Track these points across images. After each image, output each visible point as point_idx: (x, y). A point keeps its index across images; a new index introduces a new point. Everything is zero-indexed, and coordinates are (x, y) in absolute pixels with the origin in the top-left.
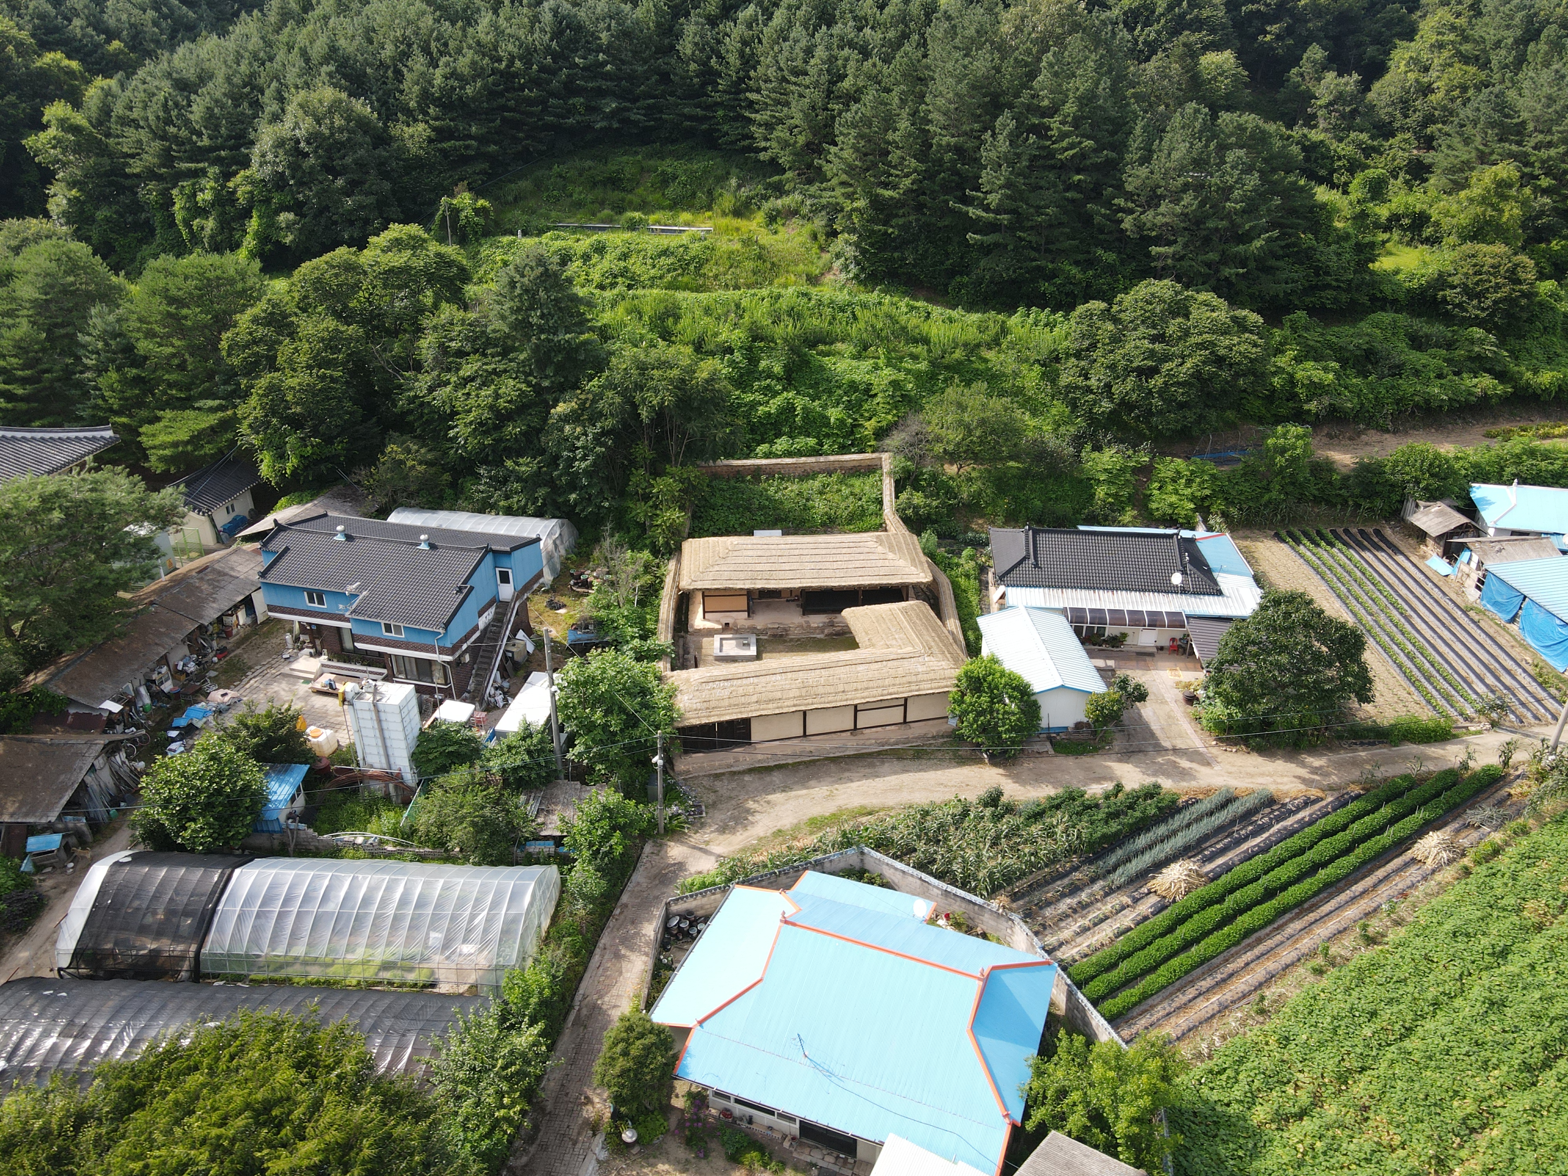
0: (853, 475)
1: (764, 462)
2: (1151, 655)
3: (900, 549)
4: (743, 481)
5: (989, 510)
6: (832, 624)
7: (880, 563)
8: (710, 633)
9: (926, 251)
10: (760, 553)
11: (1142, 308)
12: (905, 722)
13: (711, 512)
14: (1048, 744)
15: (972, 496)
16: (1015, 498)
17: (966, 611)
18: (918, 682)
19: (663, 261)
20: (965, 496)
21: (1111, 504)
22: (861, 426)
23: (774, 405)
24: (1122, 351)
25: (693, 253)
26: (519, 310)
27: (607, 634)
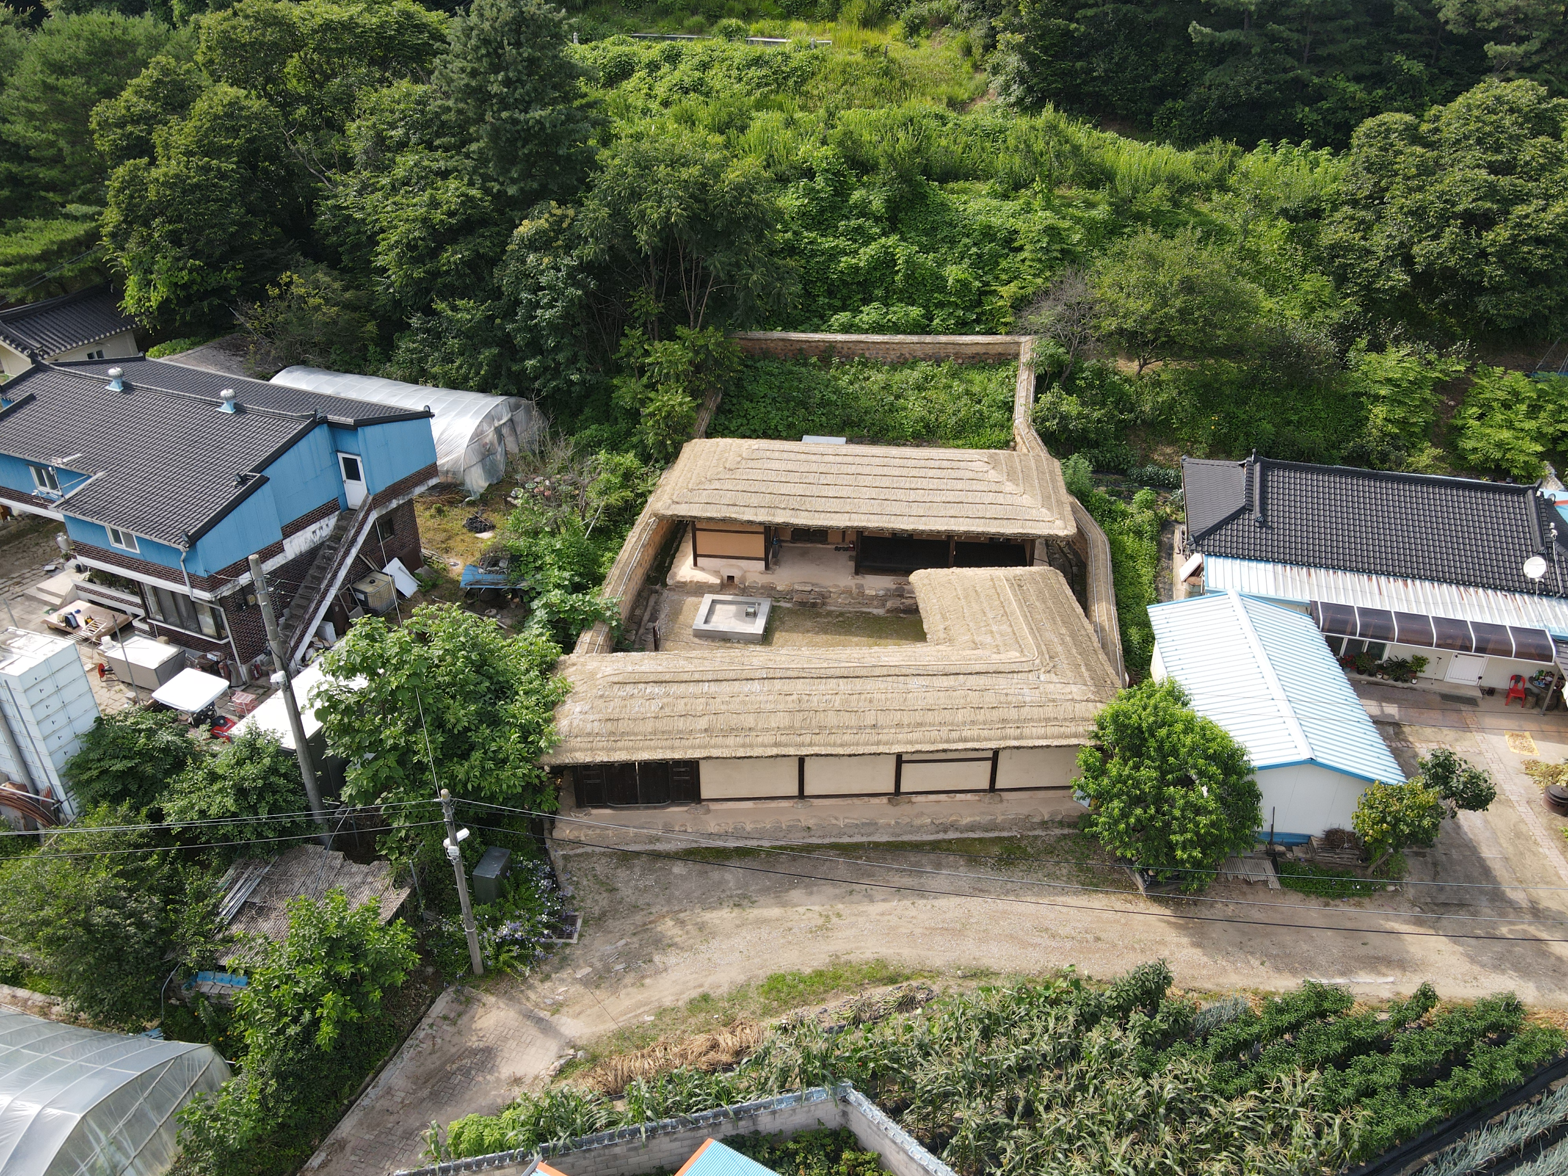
0: (973, 367)
1: (840, 337)
2: (1471, 702)
3: (1027, 478)
4: (805, 365)
5: (1184, 433)
6: (900, 593)
7: (990, 498)
8: (700, 589)
9: (1125, 59)
10: (790, 466)
11: (1478, 119)
12: (992, 789)
13: (747, 405)
14: (1268, 865)
15: (1160, 409)
16: (1230, 417)
17: (1130, 591)
18: (1020, 723)
19: (753, 72)
20: (1147, 408)
21: (1395, 437)
22: (994, 292)
23: (867, 253)
24: (1438, 187)
25: (794, 64)
26: (474, 74)
27: (521, 578)
